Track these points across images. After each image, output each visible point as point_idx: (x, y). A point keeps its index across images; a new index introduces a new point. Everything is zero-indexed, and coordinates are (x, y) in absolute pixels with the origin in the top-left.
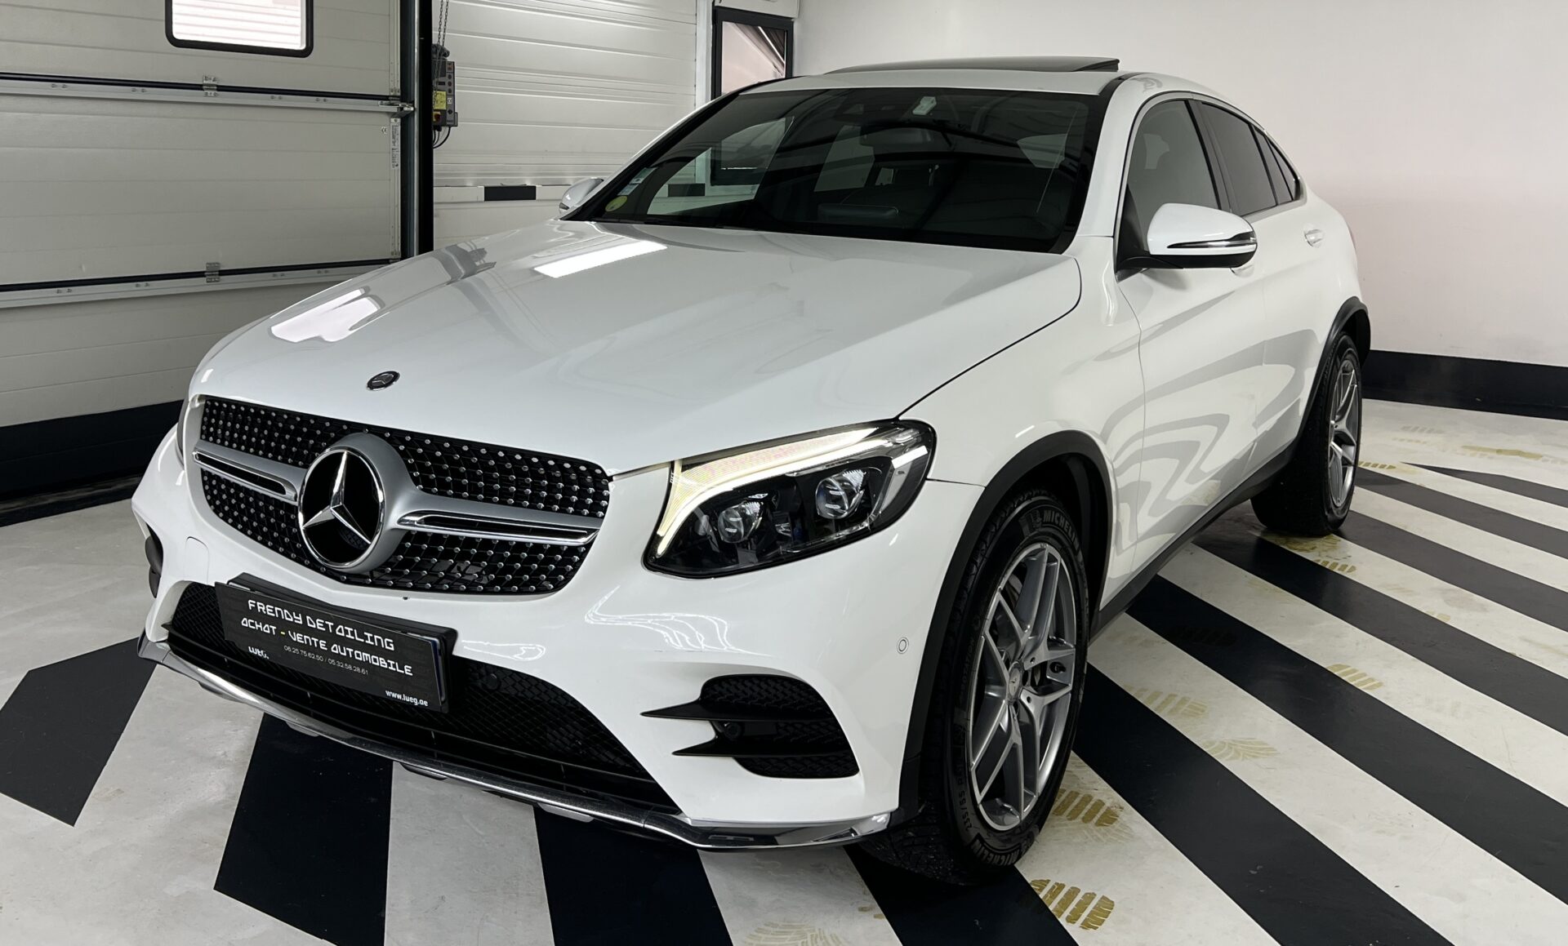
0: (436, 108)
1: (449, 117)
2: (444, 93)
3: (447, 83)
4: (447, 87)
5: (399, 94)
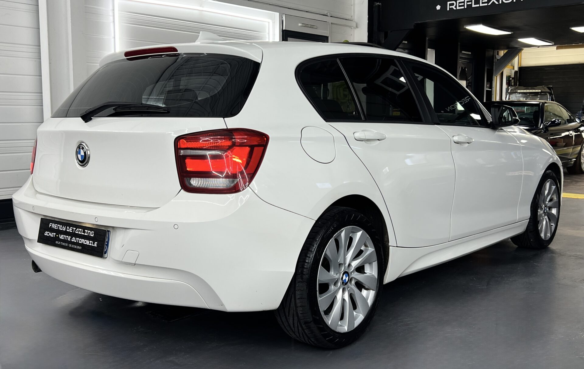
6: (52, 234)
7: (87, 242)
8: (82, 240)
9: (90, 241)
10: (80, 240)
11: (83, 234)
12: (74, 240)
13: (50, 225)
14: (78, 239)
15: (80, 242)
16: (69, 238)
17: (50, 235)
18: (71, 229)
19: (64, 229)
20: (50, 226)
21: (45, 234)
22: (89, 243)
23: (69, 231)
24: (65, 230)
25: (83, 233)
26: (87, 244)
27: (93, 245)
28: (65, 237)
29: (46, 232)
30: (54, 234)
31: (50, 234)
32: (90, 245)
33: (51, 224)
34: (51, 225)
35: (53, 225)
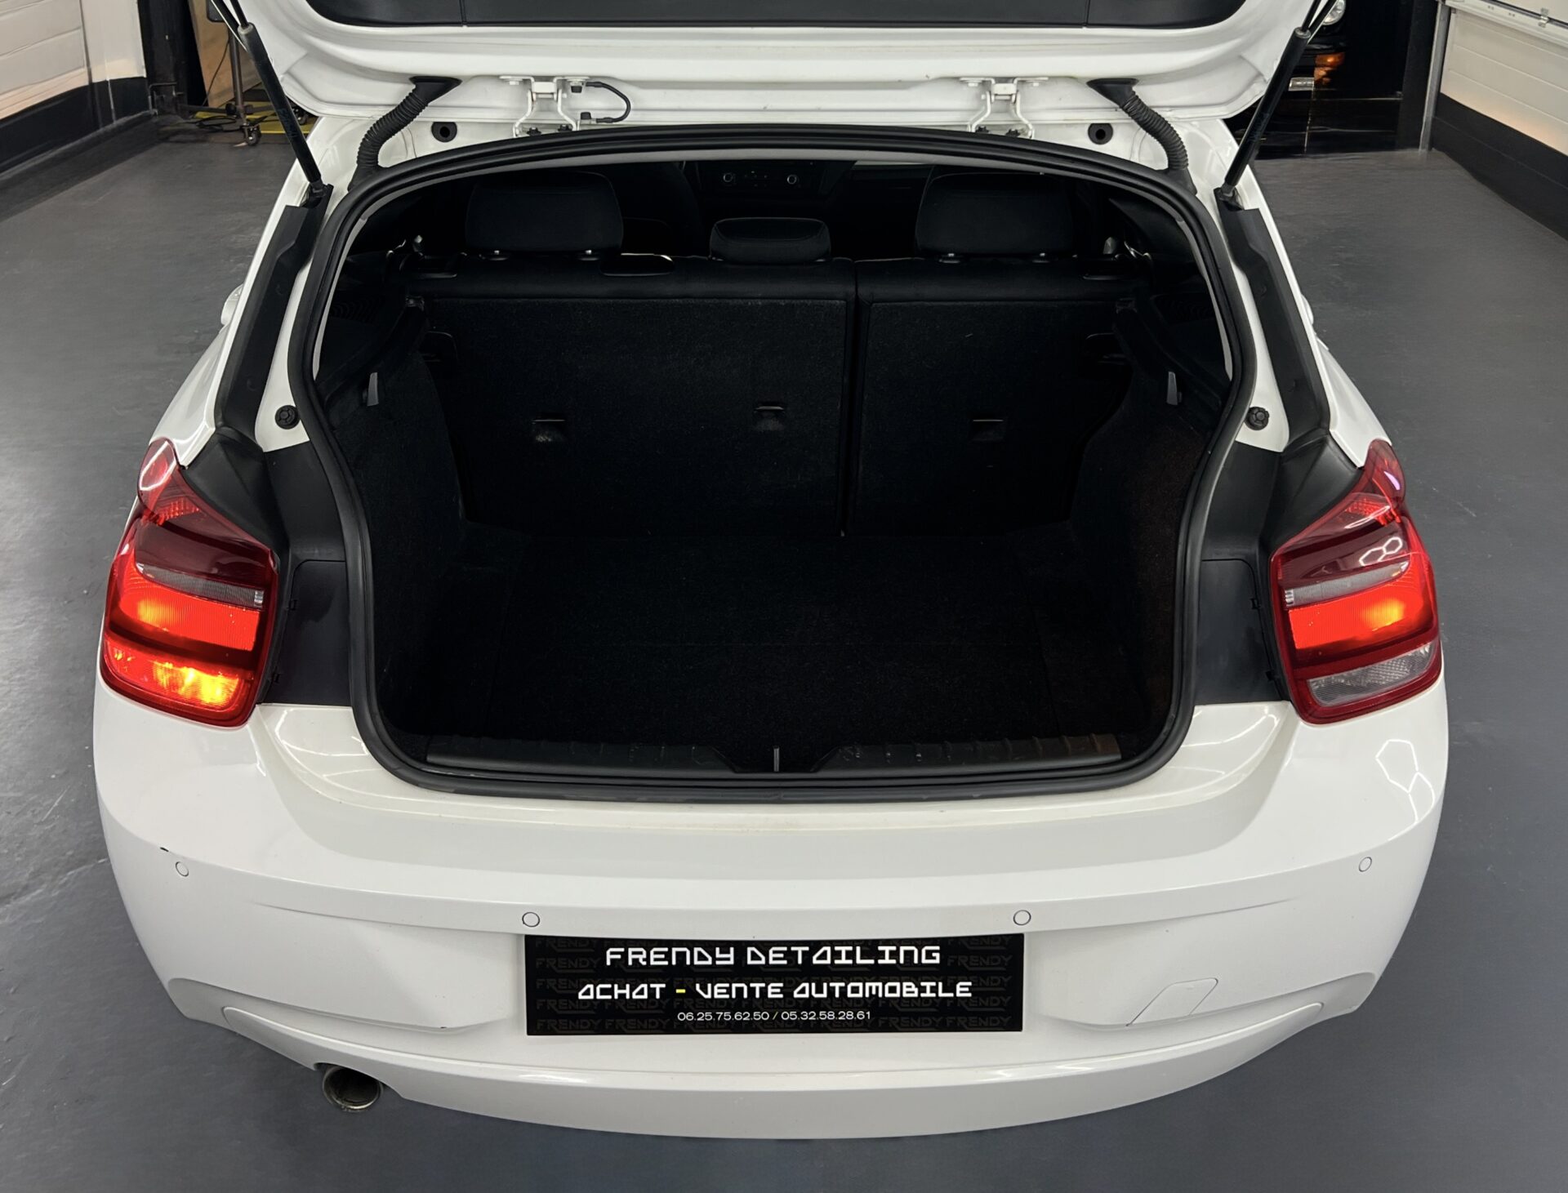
6: (632, 990)
7: (909, 990)
8: (868, 985)
9: (923, 984)
10: (856, 990)
11: (872, 962)
12: (805, 990)
13: (609, 957)
14: (837, 985)
15: (860, 995)
16: (770, 990)
17: (622, 996)
18: (774, 952)
19: (728, 959)
20: (612, 960)
21: (581, 997)
22: (916, 990)
23: (763, 962)
24: (731, 962)
25: (862, 958)
26: (905, 995)
27: (951, 995)
28: (740, 991)
29: (591, 986)
30: (652, 992)
31: (627, 991)
32: (928, 994)
33: (612, 953)
34: (619, 957)
35: (634, 953)
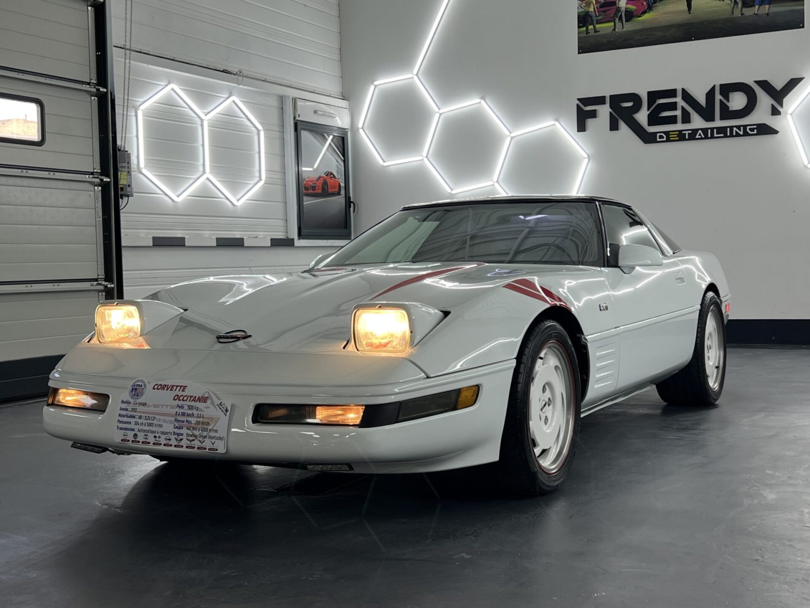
0: (121, 183)
1: (128, 189)
2: (125, 173)
3: (126, 167)
4: (126, 170)
5: (99, 171)
